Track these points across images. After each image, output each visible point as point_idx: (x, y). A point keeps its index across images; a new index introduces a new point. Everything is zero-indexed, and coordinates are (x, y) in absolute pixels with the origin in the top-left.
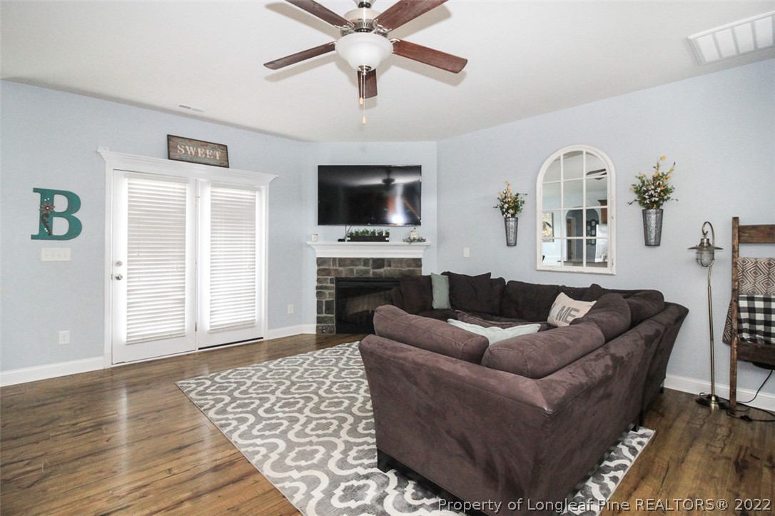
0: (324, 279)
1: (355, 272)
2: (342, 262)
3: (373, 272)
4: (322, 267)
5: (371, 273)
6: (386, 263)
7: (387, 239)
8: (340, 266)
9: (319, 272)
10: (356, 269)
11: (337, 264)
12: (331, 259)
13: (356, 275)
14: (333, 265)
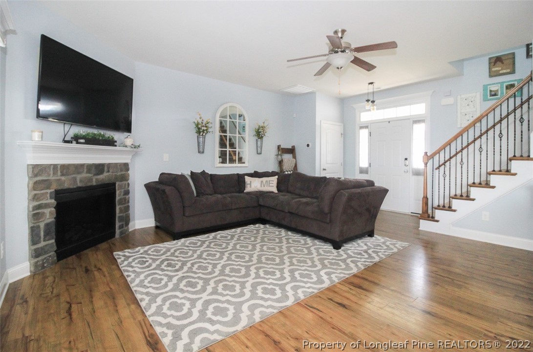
0: (43, 194)
2: (65, 169)
3: (96, 179)
4: (39, 178)
5: (94, 180)
6: (106, 169)
7: (115, 144)
8: (62, 175)
9: (36, 186)
10: (79, 177)
11: (59, 173)
12: (52, 167)
13: (79, 185)
14: (53, 173)
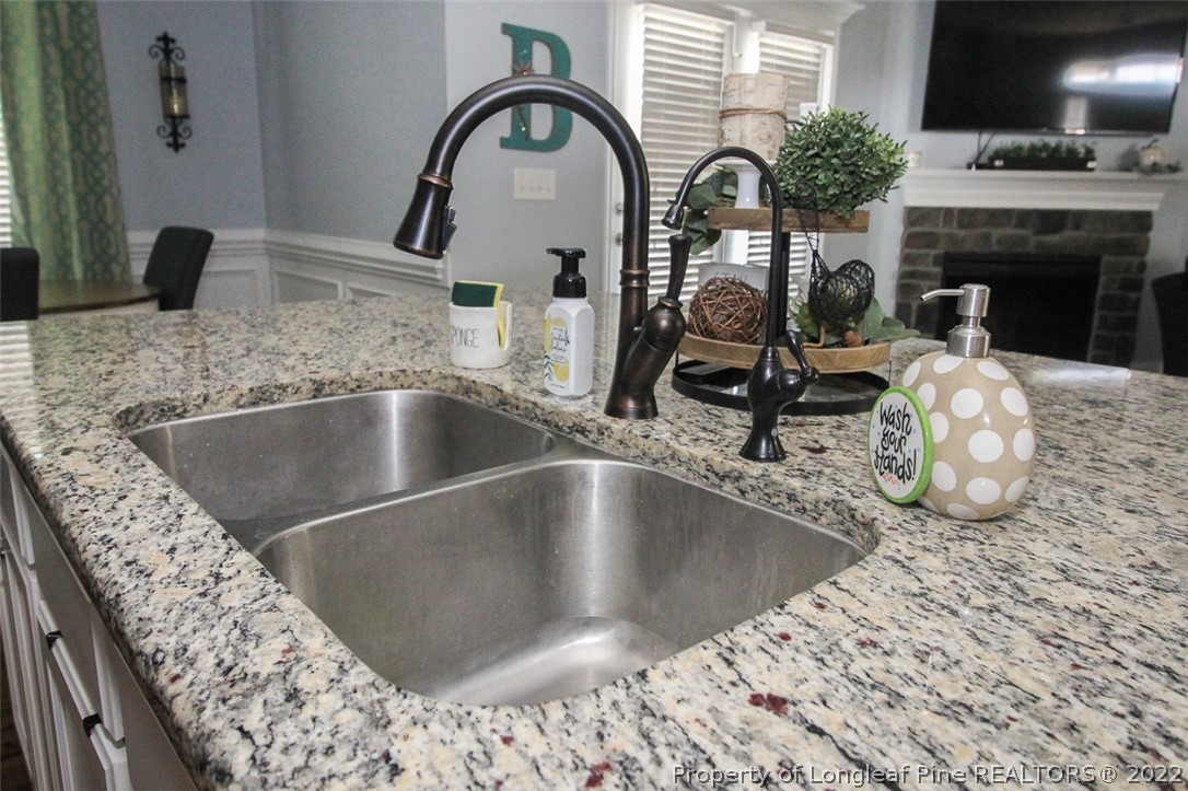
0: (920, 256)
1: (994, 241)
2: (967, 216)
3: (1037, 242)
4: (917, 229)
5: (1032, 243)
6: (1070, 223)
7: (1090, 165)
8: (961, 226)
9: (910, 240)
10: (997, 233)
11: (955, 223)
12: (942, 212)
13: (995, 248)
14: (944, 222)
